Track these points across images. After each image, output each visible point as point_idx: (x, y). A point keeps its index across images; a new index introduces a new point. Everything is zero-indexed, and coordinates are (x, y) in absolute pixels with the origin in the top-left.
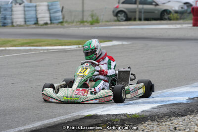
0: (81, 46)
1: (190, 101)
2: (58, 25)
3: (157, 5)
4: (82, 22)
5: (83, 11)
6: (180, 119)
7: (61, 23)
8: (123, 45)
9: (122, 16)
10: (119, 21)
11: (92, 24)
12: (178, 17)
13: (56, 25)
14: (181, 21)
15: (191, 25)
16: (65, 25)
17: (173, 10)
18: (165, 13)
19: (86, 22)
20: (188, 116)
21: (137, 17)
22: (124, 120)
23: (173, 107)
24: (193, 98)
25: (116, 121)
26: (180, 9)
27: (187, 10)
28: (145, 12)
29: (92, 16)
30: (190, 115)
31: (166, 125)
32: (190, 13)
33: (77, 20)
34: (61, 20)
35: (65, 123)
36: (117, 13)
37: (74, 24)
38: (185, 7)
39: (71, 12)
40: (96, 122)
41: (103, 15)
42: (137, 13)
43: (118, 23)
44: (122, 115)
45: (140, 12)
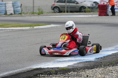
0: (32, 27)
1: (96, 60)
2: (18, 15)
3: (77, 3)
4: (33, 13)
5: (33, 7)
6: (91, 70)
7: (21, 14)
8: (57, 27)
9: (56, 10)
10: (55, 13)
11: (39, 14)
12: (90, 10)
13: (17, 15)
14: (92, 13)
15: (98, 15)
16: (23, 15)
17: (87, 6)
18: (82, 8)
19: (35, 13)
20: (95, 69)
21: (66, 10)
22: (57, 71)
23: (86, 63)
24: (98, 58)
25: (52, 71)
26: (91, 6)
27: (95, 6)
28: (70, 8)
29: (39, 10)
30: (96, 68)
31: (82, 74)
32: (97, 8)
33: (30, 12)
34: (21, 12)
35: (22, 73)
36: (54, 8)
37: (28, 14)
38: (94, 5)
39: (26, 7)
40: (41, 72)
41: (46, 9)
42: (66, 8)
43: (54, 14)
44: (56, 68)
45: (68, 7)
